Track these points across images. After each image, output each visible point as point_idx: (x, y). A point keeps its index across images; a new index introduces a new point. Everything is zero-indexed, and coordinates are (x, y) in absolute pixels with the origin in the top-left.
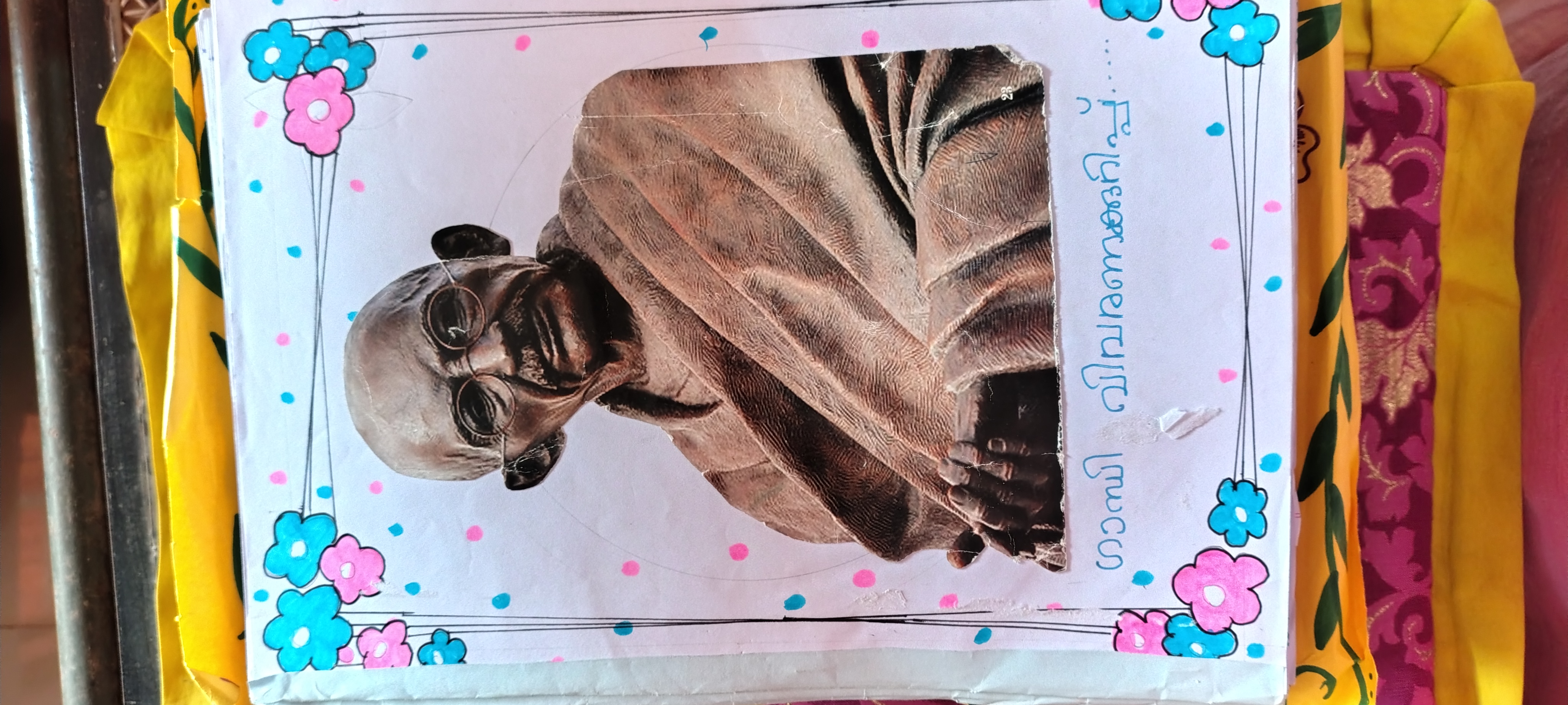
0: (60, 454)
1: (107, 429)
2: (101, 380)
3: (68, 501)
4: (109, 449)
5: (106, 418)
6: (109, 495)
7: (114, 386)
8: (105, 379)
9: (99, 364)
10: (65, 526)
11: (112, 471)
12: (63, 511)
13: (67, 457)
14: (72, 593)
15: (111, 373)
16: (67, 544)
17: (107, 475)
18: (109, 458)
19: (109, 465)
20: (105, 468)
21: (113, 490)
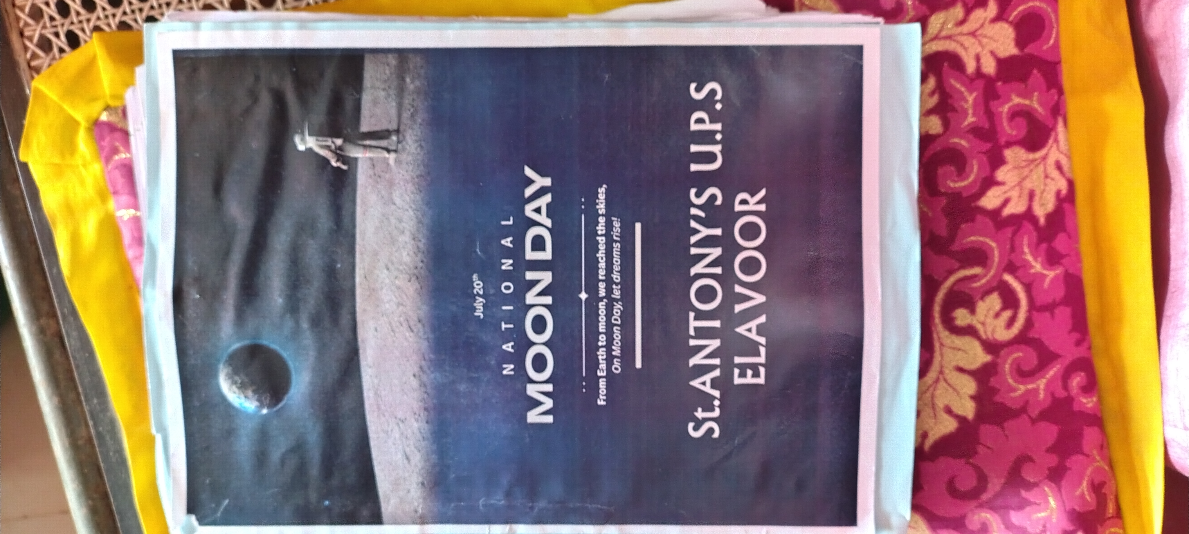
0: (50, 398)
1: (80, 375)
2: (69, 341)
3: (63, 430)
4: (84, 389)
5: (77, 367)
6: (91, 423)
7: (79, 343)
8: (72, 340)
9: (65, 328)
10: (65, 450)
11: (90, 406)
13: (56, 400)
14: (79, 496)
16: (68, 461)
17: (86, 408)
19: (87, 400)
20: (84, 404)
21: (93, 418)
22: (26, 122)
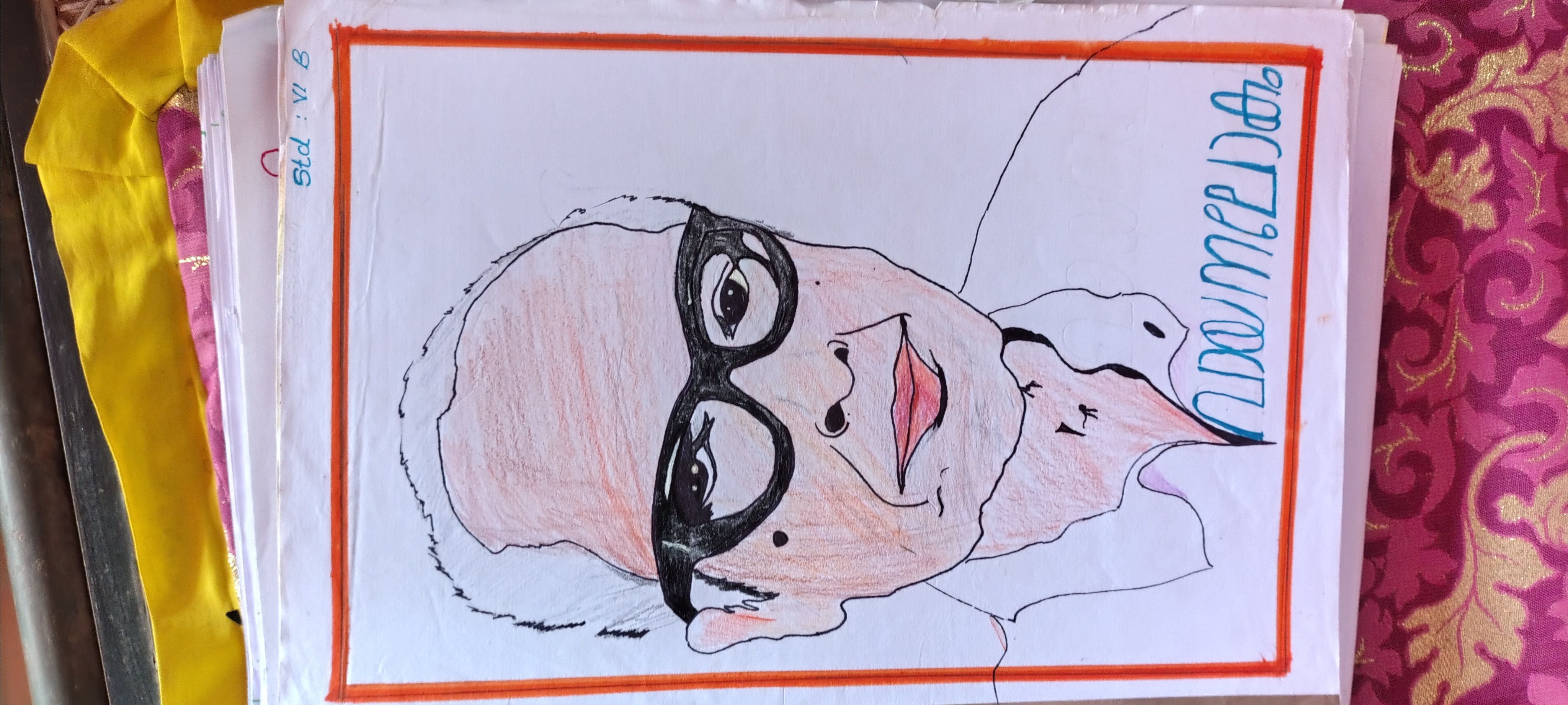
0: (29, 561)
1: (85, 524)
2: (73, 467)
3: (45, 617)
4: (90, 549)
5: (83, 510)
6: (95, 606)
7: (89, 471)
8: (77, 463)
9: (68, 444)
10: (44, 648)
11: (97, 576)
12: (40, 631)
13: (38, 564)
15: (84, 454)
16: (47, 669)
17: (90, 581)
18: (92, 558)
19: (92, 567)
20: (87, 572)
21: (100, 598)
22: (41, 103)
